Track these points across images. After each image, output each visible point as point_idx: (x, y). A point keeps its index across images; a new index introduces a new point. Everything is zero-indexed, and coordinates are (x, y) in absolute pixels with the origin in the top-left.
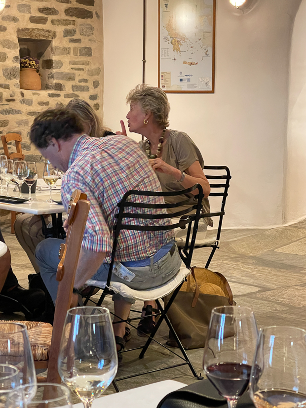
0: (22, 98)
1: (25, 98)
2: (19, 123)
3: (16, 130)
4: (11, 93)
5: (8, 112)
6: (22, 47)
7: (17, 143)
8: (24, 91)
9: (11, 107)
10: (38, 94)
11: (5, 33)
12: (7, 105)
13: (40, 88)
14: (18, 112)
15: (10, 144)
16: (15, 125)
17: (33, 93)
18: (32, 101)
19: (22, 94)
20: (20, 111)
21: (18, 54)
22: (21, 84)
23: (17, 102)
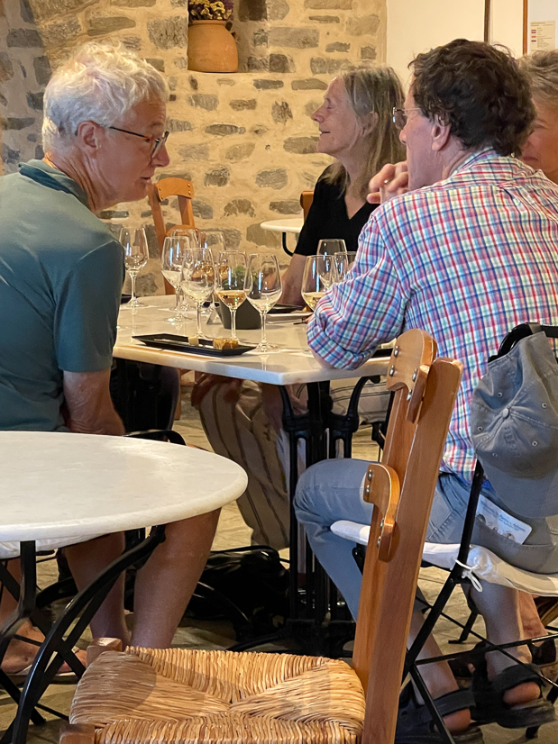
0: (194, 93)
1: (200, 91)
2: (186, 153)
3: (180, 169)
7: (183, 201)
8: (198, 75)
10: (230, 83)
13: (235, 66)
14: (183, 126)
15: (166, 203)
16: (179, 158)
17: (219, 80)
18: (216, 101)
19: (194, 83)
20: (189, 124)
22: (189, 59)
23: (182, 101)
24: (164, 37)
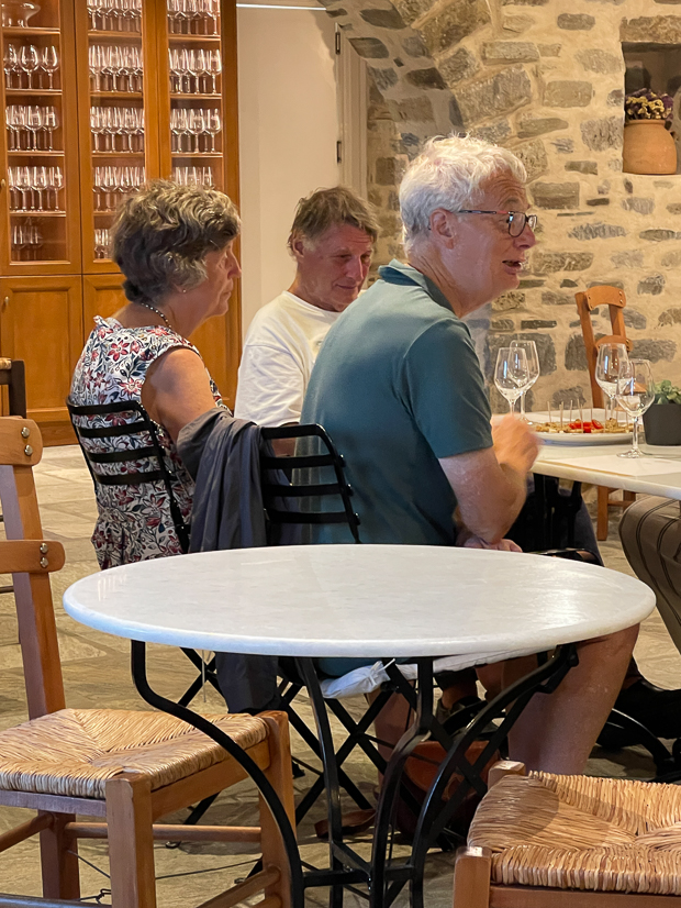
0: (629, 196)
1: (634, 195)
2: (619, 260)
3: (610, 277)
4: (601, 183)
5: (591, 231)
6: (631, 65)
7: (614, 310)
8: (633, 178)
9: (600, 219)
10: (668, 185)
11: (591, 33)
12: (590, 213)
13: (673, 168)
14: (616, 232)
15: (596, 312)
16: (608, 263)
17: (656, 183)
18: (652, 204)
19: (629, 187)
20: (622, 229)
21: (621, 85)
22: (625, 161)
23: (615, 205)
24: (598, 138)
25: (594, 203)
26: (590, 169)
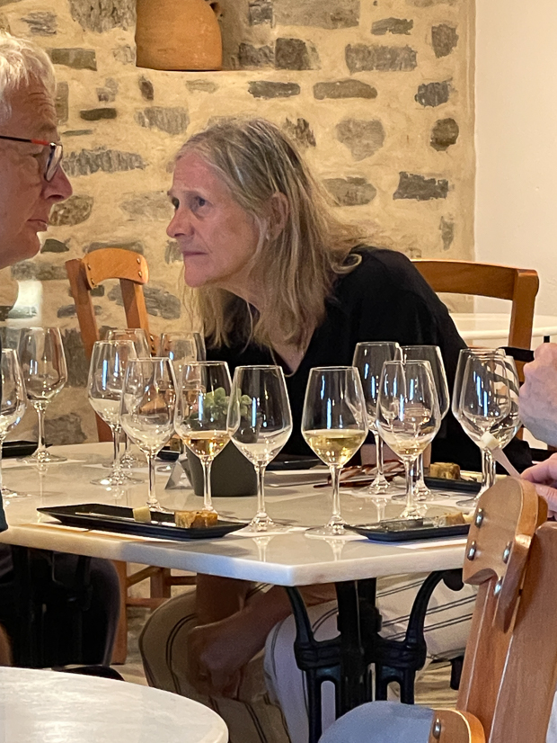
0: (148, 105)
1: (157, 102)
2: (135, 208)
3: (123, 234)
4: (102, 84)
5: (88, 161)
7: (128, 289)
8: (153, 76)
9: (102, 141)
10: (209, 87)
12: (86, 132)
13: (216, 60)
14: (129, 162)
15: (99, 292)
16: (119, 213)
17: (190, 83)
19: (147, 89)
20: (138, 157)
22: (139, 49)
23: (126, 120)
24: (96, 11)
25: (92, 115)
26: (85, 61)
